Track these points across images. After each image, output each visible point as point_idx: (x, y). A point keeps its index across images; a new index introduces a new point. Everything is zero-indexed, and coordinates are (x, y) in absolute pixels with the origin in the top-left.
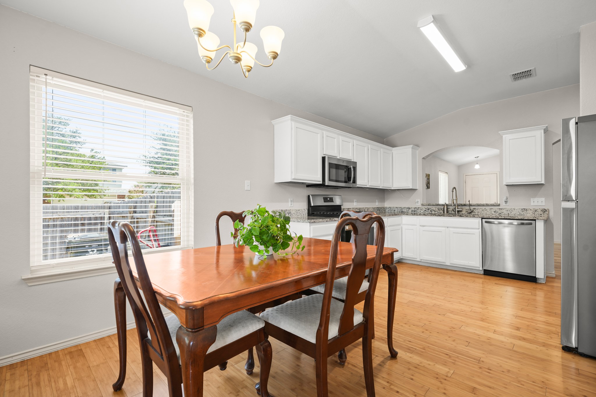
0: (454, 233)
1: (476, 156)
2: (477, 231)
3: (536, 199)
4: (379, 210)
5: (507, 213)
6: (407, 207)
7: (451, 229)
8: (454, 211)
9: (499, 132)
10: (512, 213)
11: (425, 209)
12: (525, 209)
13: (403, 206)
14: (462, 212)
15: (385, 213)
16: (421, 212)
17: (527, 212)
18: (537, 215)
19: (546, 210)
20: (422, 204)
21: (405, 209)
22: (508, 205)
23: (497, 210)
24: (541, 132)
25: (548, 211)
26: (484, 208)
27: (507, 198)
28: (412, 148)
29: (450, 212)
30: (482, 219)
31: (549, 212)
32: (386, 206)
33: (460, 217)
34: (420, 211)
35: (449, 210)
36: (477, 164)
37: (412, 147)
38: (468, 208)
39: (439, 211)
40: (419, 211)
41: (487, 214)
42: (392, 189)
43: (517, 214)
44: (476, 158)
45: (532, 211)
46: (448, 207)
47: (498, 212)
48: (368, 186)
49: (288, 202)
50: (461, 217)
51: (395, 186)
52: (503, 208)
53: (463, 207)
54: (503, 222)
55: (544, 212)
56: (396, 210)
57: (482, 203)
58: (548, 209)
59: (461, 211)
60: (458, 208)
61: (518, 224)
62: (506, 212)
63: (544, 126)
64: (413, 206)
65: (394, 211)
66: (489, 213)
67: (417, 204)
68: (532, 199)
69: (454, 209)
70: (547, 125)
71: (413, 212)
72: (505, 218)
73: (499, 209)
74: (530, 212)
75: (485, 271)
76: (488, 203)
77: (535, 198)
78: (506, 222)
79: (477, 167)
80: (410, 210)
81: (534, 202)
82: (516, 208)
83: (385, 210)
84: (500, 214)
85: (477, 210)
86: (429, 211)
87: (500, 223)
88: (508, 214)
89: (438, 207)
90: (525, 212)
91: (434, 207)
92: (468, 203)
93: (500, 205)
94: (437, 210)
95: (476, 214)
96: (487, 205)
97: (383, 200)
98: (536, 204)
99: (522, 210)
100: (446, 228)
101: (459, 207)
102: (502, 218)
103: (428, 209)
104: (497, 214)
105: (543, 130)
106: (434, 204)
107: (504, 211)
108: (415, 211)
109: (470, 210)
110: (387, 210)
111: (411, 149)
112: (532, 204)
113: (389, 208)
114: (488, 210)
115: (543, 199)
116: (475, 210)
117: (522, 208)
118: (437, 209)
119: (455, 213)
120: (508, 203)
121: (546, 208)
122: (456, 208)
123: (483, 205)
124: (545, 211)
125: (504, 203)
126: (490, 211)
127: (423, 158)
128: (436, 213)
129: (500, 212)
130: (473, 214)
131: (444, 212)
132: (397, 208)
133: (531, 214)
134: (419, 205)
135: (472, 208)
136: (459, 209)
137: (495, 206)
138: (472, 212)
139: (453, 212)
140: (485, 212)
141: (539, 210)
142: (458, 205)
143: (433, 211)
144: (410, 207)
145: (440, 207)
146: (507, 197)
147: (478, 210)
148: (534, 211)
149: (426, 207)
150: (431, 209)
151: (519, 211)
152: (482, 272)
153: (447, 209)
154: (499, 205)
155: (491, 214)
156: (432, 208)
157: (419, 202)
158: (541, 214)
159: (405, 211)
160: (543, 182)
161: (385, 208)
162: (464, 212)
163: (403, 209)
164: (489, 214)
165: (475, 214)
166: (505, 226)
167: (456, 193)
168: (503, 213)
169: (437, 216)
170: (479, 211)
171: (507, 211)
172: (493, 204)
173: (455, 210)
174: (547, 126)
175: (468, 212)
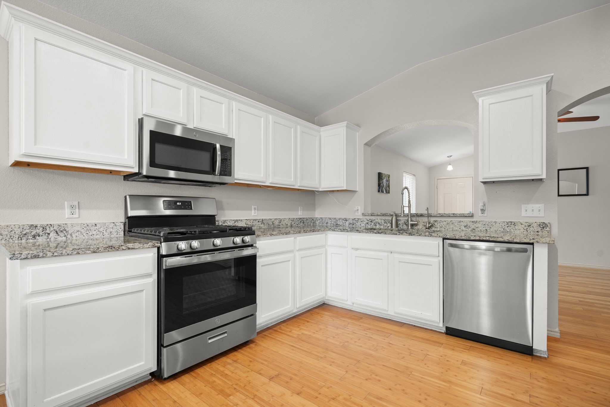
0: (399, 262)
1: (449, 155)
2: (436, 260)
3: (530, 207)
4: (303, 222)
5: (484, 229)
6: (343, 217)
7: (396, 256)
8: (406, 225)
9: (473, 92)
10: (492, 229)
11: (367, 221)
12: (513, 223)
13: (338, 217)
14: (418, 226)
15: (314, 226)
16: (362, 225)
17: (516, 227)
18: (532, 232)
19: (546, 224)
20: (363, 214)
21: (340, 221)
22: (486, 215)
23: (469, 224)
24: (542, 88)
25: (549, 226)
26: (449, 219)
27: (484, 205)
28: (347, 127)
29: (401, 226)
30: (444, 239)
31: (550, 228)
32: (316, 216)
33: (409, 235)
34: (360, 225)
35: (399, 223)
36: (450, 164)
37: (346, 124)
38: (425, 219)
39: (386, 224)
40: (358, 224)
41: (454, 229)
42: (320, 190)
43: (499, 230)
44: (448, 157)
45: (523, 226)
46: (399, 218)
47: (470, 226)
48: (267, 184)
49: (64, 208)
50: (411, 236)
51: (324, 186)
52: (478, 220)
53: (420, 219)
54: (478, 247)
55: (543, 228)
56: (329, 222)
57: (447, 212)
58: (549, 223)
59: (416, 225)
60: (412, 221)
61: (502, 251)
62: (482, 227)
63: (547, 77)
64: (350, 216)
65: (327, 223)
66: (457, 229)
67: (356, 214)
68: (523, 206)
69: (406, 221)
70: (552, 74)
71: (351, 226)
72: (481, 239)
73: (473, 222)
74: (520, 227)
75: (447, 328)
76: (456, 213)
77: (528, 204)
78: (483, 245)
79: (450, 168)
80: (347, 223)
81: (526, 210)
82: (499, 221)
83: (314, 223)
84: (474, 231)
85: (439, 224)
86: (373, 224)
87: (473, 248)
88: (486, 230)
89: (384, 218)
90: (512, 227)
91: (379, 218)
92: (426, 212)
93: (474, 215)
94: (383, 223)
95: (438, 229)
96: (455, 216)
97: (313, 207)
98: (529, 214)
99: (508, 223)
100: (389, 254)
101: (414, 219)
102: (476, 239)
103: (371, 222)
104: (469, 230)
105: (545, 85)
106: (379, 214)
107: (480, 225)
108: (353, 224)
109: (429, 224)
110: (317, 223)
111: (345, 128)
112: (523, 214)
113: (320, 219)
114: (456, 224)
115: (541, 206)
116: (436, 224)
117: (508, 221)
118: (383, 221)
119: (408, 228)
120: (486, 212)
121: (546, 222)
122: (409, 219)
123: (449, 216)
124: (544, 226)
125: (480, 212)
126: (458, 226)
127: (366, 144)
128: (382, 227)
129: (473, 227)
130: (433, 229)
131: (392, 227)
132: (330, 219)
133: (522, 230)
134: (359, 215)
135: (432, 220)
136: (414, 221)
137: (466, 216)
138: (432, 226)
139: (405, 227)
140: (451, 227)
141: (535, 225)
142: (413, 216)
143: (377, 224)
144: (347, 217)
145: (387, 218)
146: (484, 202)
147: (441, 223)
148: (526, 225)
149: (368, 218)
150: (375, 221)
151: (503, 225)
152: (444, 330)
153: (397, 221)
154: (472, 216)
155: (459, 230)
156: (377, 220)
157: (359, 211)
158: (538, 232)
159: (341, 224)
160: (544, 176)
161: (315, 219)
162: (420, 227)
163: (338, 222)
164: (457, 231)
165: (436, 229)
166: (481, 254)
167: (409, 196)
168: (478, 229)
169: (375, 233)
170: (443, 225)
171: (484, 226)
172: (463, 214)
173: (407, 223)
174: (553, 76)
175: (426, 226)
